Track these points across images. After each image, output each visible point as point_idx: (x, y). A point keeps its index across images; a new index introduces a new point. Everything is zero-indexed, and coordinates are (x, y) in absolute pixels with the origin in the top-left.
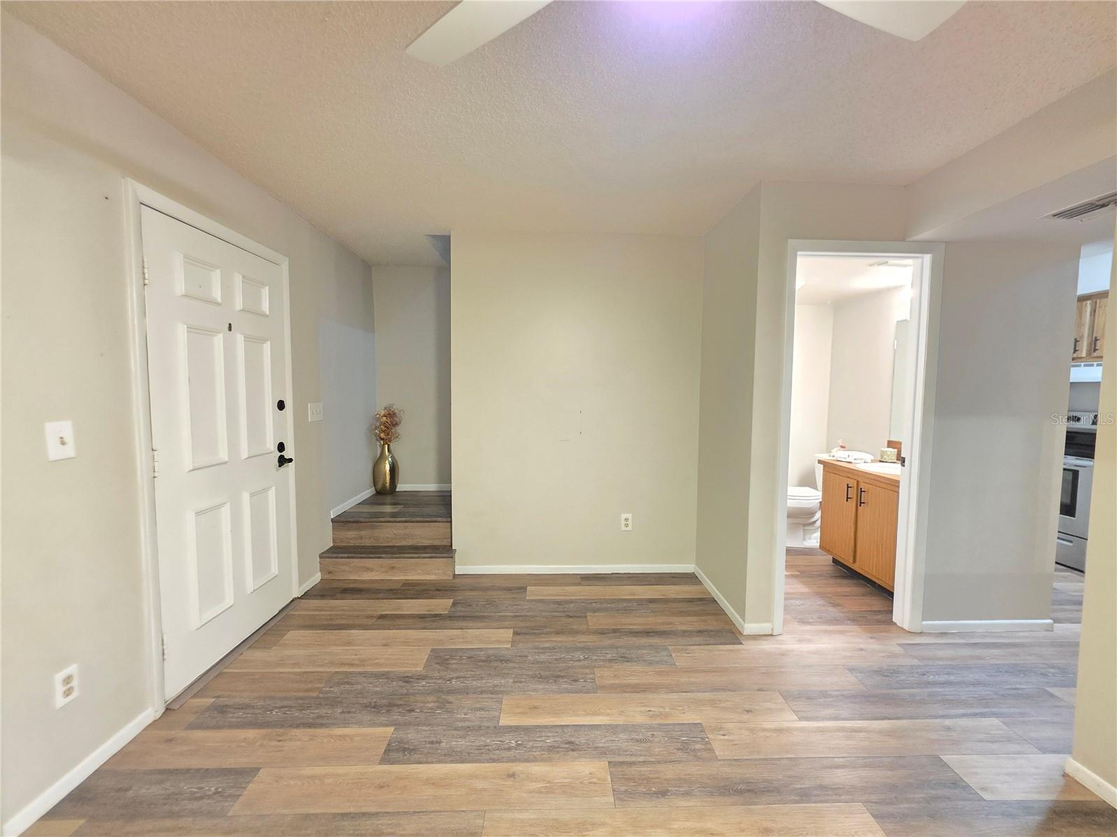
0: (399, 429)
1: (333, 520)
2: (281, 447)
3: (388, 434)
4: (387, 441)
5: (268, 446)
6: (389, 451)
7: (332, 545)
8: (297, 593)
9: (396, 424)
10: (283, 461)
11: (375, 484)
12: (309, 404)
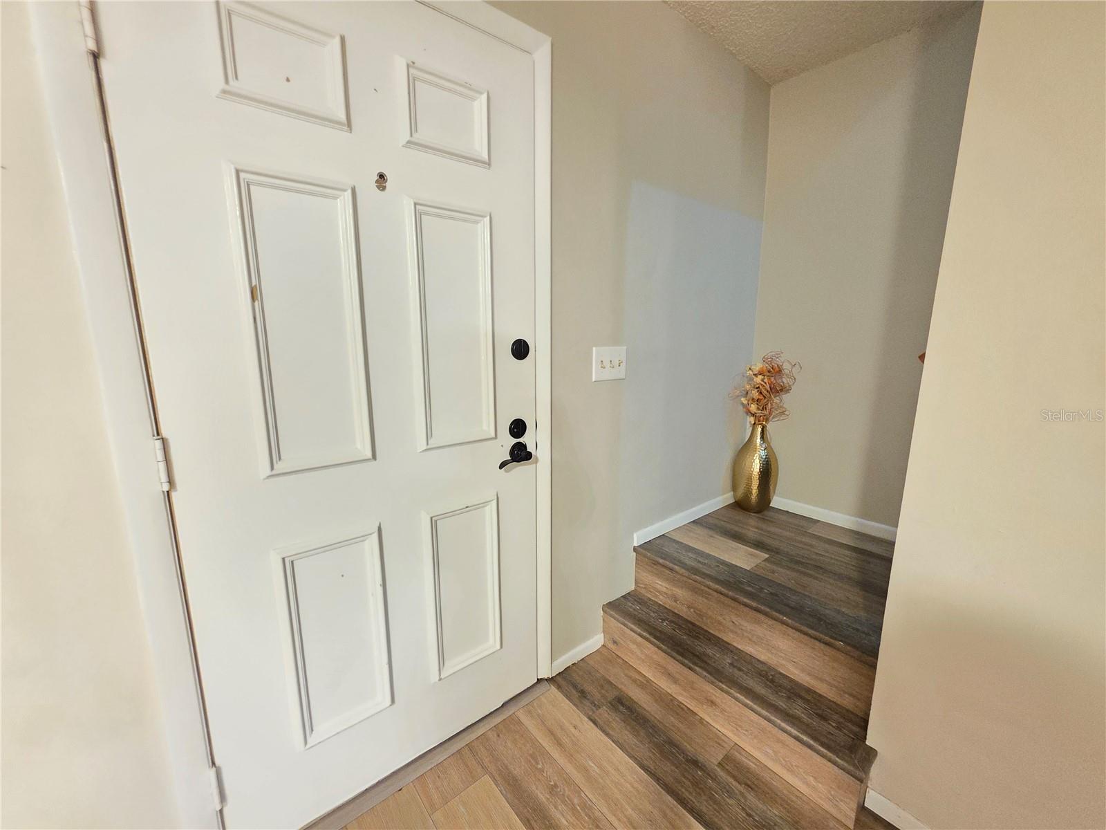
0: (787, 400)
1: (635, 549)
2: (518, 428)
3: (764, 408)
4: (761, 420)
5: (485, 427)
6: (762, 438)
7: (633, 588)
8: (545, 673)
9: (783, 390)
10: (520, 454)
11: (734, 488)
12: (594, 348)
